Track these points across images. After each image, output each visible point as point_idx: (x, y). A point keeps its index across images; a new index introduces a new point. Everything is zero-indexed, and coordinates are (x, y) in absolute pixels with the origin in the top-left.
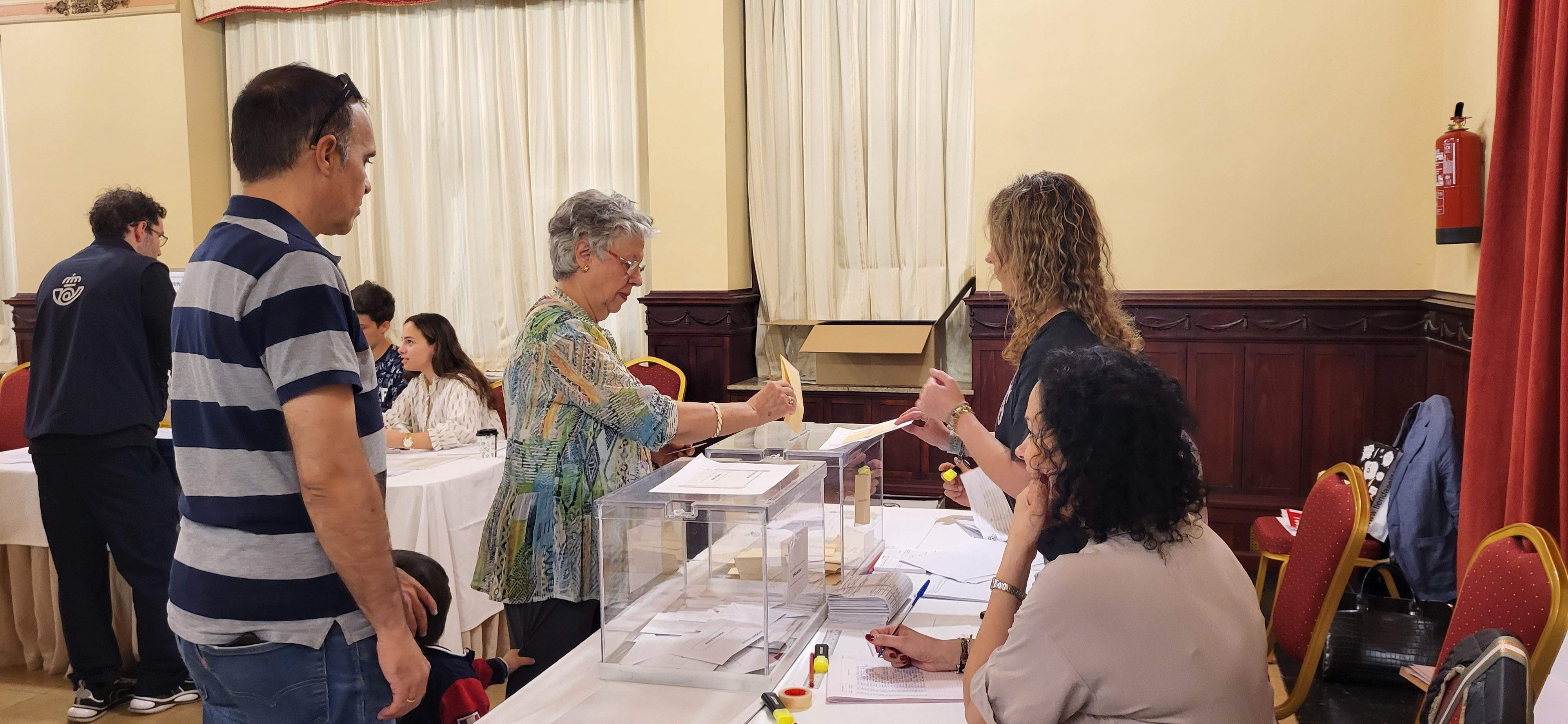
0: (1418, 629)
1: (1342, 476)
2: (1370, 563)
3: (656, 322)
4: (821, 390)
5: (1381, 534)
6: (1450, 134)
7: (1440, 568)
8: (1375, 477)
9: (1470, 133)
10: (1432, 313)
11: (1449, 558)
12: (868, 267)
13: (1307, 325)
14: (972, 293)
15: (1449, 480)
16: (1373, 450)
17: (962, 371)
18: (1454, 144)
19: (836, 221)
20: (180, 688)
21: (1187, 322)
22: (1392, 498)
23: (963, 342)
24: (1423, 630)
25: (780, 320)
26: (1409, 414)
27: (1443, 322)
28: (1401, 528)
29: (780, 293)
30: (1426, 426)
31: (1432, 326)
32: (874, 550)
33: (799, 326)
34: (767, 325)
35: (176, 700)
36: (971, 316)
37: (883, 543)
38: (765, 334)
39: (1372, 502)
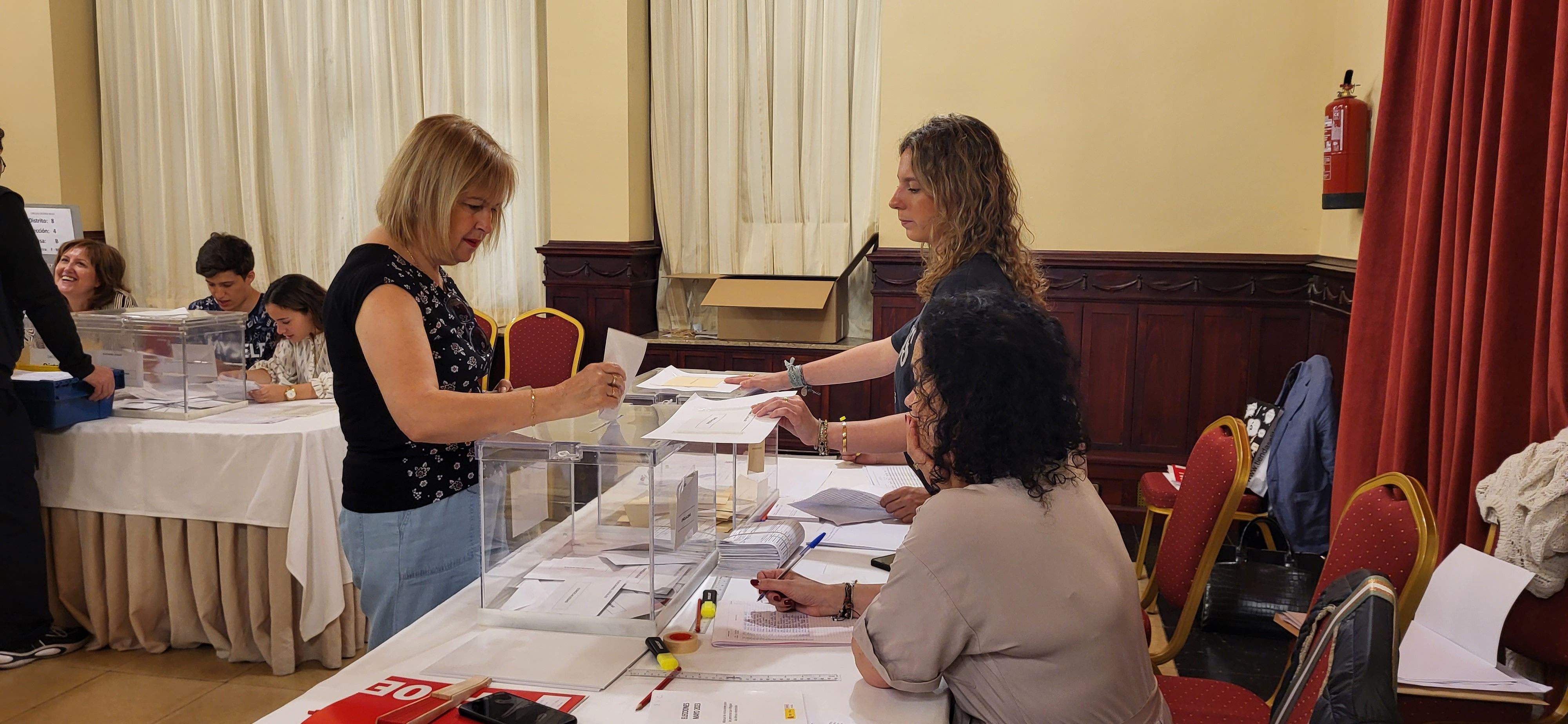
0: (1292, 580)
1: (1226, 429)
2: (1249, 517)
3: (554, 272)
4: (722, 344)
5: (1260, 489)
6: (1338, 101)
7: (1314, 522)
8: (1257, 434)
9: (1358, 100)
10: (1316, 278)
11: (1323, 512)
12: (771, 221)
13: (1198, 286)
14: (875, 250)
15: (1326, 437)
16: (1256, 408)
17: (864, 328)
18: (1342, 111)
19: (740, 174)
20: (40, 641)
21: (1084, 282)
22: (1272, 454)
23: (865, 299)
24: (1296, 581)
25: (682, 273)
26: (1291, 373)
27: (1326, 286)
28: (1280, 483)
29: (682, 246)
30: (1307, 385)
31: (1315, 290)
32: (768, 499)
33: (701, 279)
34: (669, 278)
35: (36, 654)
36: (873, 272)
37: (776, 492)
38: (666, 288)
39: (1253, 458)
